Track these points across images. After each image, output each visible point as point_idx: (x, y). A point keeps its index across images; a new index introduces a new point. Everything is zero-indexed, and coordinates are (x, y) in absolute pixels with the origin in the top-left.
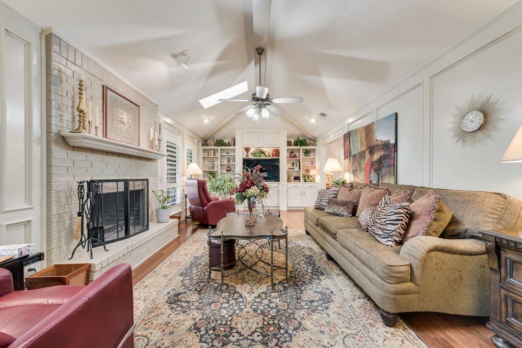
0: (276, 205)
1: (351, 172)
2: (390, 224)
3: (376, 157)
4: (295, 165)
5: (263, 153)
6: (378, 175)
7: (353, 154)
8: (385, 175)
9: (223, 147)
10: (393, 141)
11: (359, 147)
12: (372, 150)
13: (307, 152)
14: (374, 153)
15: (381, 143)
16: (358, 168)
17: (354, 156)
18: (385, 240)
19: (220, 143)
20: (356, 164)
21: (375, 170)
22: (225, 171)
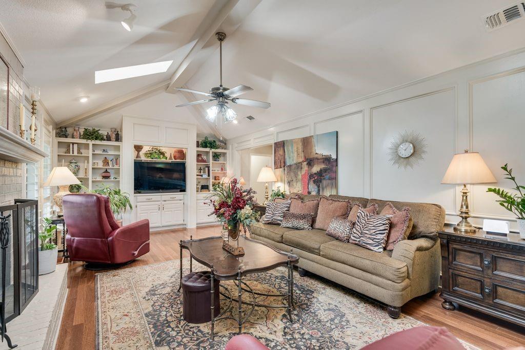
1: (286, 182)
3: (316, 169)
5: (163, 154)
6: (319, 187)
7: (288, 164)
8: (326, 187)
10: (334, 156)
11: (295, 158)
12: (310, 162)
14: (314, 165)
15: (321, 157)
16: (294, 179)
17: (290, 166)
19: (91, 135)
20: (292, 174)
21: (314, 182)
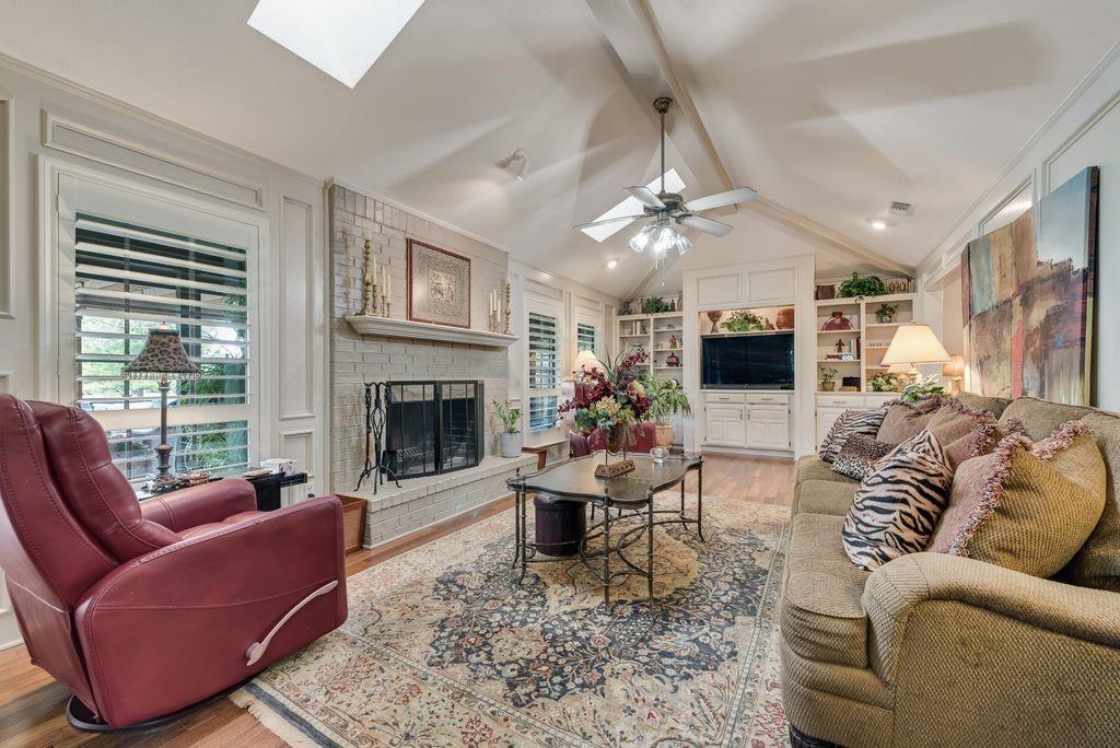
0: (786, 447)
1: (974, 365)
2: (872, 508)
3: (1038, 315)
4: (845, 349)
5: (754, 320)
6: (1042, 374)
7: (978, 310)
8: (1058, 373)
9: (660, 315)
10: (1080, 263)
11: (995, 289)
12: (1027, 292)
13: (885, 312)
14: (1033, 302)
15: (1049, 272)
16: (993, 352)
17: (983, 314)
18: (856, 550)
19: (656, 306)
20: (988, 338)
21: (1034, 357)
22: (664, 366)
